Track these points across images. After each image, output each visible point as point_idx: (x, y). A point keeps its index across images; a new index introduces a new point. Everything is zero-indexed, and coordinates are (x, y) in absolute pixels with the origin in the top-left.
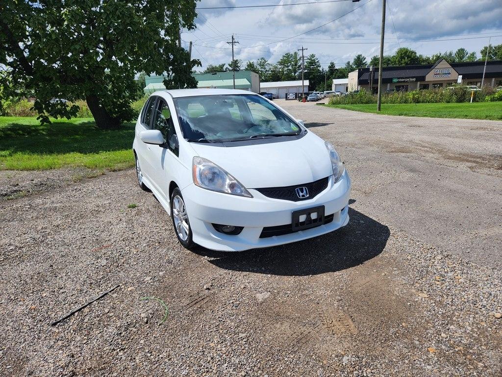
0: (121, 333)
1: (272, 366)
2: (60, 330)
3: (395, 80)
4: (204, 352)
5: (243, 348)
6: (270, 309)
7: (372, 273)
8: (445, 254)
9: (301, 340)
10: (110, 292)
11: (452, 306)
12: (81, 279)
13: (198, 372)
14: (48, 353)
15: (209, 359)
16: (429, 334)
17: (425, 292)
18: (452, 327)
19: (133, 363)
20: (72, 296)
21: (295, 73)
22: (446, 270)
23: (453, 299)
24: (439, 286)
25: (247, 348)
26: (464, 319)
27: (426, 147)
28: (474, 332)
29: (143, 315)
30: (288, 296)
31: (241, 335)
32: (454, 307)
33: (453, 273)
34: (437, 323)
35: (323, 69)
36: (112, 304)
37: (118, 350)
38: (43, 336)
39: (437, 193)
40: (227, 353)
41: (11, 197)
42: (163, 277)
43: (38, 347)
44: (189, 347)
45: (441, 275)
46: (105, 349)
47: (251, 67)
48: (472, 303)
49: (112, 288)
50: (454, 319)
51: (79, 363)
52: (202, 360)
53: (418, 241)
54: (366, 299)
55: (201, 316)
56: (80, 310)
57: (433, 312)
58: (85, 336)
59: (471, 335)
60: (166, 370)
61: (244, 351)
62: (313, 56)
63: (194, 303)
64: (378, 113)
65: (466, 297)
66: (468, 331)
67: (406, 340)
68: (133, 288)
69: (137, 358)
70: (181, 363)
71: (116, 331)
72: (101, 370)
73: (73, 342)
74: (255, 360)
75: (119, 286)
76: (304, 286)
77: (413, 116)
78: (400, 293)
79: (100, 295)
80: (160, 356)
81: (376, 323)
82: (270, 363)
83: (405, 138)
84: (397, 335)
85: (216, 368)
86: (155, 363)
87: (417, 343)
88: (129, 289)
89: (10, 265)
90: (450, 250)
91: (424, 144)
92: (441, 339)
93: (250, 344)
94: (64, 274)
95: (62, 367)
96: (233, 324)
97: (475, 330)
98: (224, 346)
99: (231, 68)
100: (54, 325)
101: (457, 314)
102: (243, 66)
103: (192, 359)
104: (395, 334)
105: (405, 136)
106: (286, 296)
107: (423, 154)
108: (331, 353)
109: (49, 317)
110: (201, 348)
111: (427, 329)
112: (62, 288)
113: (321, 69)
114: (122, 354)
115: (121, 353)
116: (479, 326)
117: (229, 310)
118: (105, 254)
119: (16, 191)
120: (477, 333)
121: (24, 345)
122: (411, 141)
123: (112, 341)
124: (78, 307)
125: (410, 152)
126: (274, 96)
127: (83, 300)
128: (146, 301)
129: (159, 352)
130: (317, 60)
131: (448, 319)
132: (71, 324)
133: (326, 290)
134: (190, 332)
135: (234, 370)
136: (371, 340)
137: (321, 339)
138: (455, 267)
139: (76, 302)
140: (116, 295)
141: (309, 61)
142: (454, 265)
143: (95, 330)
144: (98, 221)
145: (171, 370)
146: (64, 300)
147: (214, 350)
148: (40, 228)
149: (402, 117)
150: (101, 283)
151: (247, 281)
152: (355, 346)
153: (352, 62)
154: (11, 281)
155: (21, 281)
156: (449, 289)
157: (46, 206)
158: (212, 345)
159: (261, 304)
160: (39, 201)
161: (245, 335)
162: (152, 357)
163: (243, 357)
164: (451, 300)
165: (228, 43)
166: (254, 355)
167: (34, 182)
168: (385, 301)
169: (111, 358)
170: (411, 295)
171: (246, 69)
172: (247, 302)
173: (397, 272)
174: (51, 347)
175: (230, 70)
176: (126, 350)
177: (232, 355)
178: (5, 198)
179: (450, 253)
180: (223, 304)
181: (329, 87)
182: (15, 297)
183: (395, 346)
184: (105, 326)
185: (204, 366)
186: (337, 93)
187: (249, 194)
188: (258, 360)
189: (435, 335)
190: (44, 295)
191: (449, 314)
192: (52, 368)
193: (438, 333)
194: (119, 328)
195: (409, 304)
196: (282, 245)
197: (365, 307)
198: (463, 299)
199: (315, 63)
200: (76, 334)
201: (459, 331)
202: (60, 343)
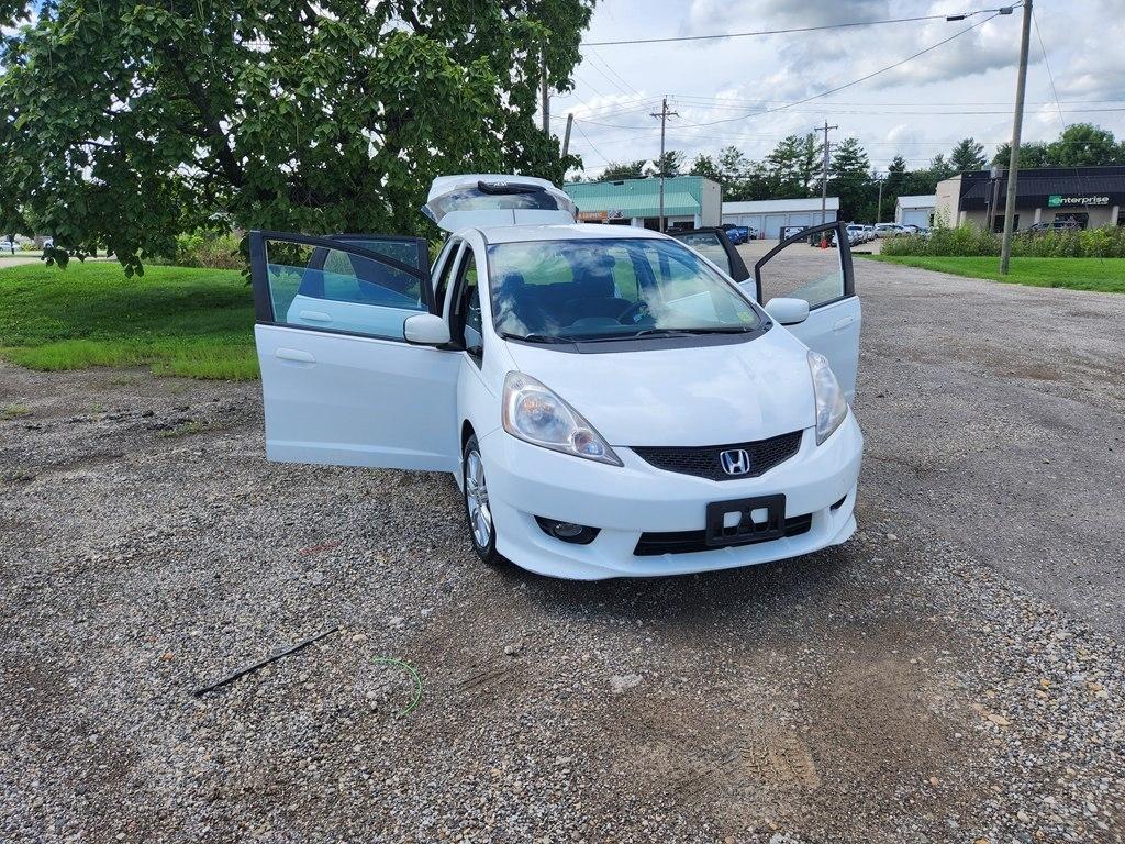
0: (320, 727)
1: (612, 832)
2: (209, 706)
3: (1056, 201)
4: (476, 784)
5: (558, 787)
6: (635, 711)
7: (888, 655)
8: (1078, 628)
9: (686, 787)
10: (317, 640)
11: (1063, 750)
12: (268, 609)
13: (455, 824)
14: (177, 749)
15: (483, 800)
16: (989, 810)
17: (1005, 713)
18: (1050, 800)
19: (333, 790)
20: (244, 641)
21: (807, 181)
22: (1069, 667)
23: (1069, 736)
24: (1042, 702)
25: (566, 789)
26: (1084, 785)
27: (1101, 367)
28: (1101, 818)
29: (371, 694)
30: (681, 688)
31: (561, 760)
32: (1067, 755)
33: (1084, 674)
34: (1015, 786)
35: (875, 174)
36: (315, 665)
37: (309, 759)
38: (175, 714)
39: (1097, 481)
40: (522, 794)
41: (170, 432)
42: (427, 621)
43: (160, 736)
44: (448, 772)
45: (1055, 678)
46: (284, 754)
47: (704, 168)
48: (1116, 750)
49: (322, 633)
50: (1060, 781)
51: (231, 775)
52: (468, 802)
53: (1019, 594)
54: (859, 714)
55: (486, 711)
56: (252, 671)
57: (1013, 760)
58: (252, 724)
59: (1094, 823)
60: (392, 812)
61: (559, 793)
62: (852, 142)
63: (478, 680)
64: (1000, 280)
65: (1103, 734)
66: (1087, 814)
67: (929, 816)
68: (363, 636)
69: (341, 780)
70: (425, 802)
71: (311, 720)
72: (268, 795)
73: (227, 733)
74: (579, 814)
75: (337, 629)
76: (722, 670)
77: (1088, 289)
78: (943, 708)
79: (297, 645)
80: (388, 782)
81: (869, 769)
82: (609, 825)
83: (1052, 342)
84: (912, 802)
85: (492, 821)
86: (374, 794)
87: (954, 824)
88: (355, 639)
89: (143, 569)
90: (1091, 621)
91: (1096, 360)
92: (1014, 822)
93: (574, 781)
94: (238, 596)
95: (197, 780)
96: (548, 733)
97: (1106, 813)
98: (519, 778)
99: (658, 171)
100: (199, 694)
101: (1069, 770)
102: (686, 166)
103: (449, 795)
104: (907, 800)
105: (1052, 337)
106: (678, 686)
107: (1088, 384)
108: (746, 823)
109: (194, 680)
110: (471, 777)
111: (986, 797)
112: (227, 624)
113: (869, 172)
114: (314, 767)
115: (312, 767)
116: (1117, 805)
117: (547, 703)
118: (323, 561)
119: (181, 421)
120: (1108, 822)
121: (137, 728)
122: (1066, 351)
123: (300, 741)
124: (251, 664)
125: (1056, 377)
126: (754, 233)
127: (263, 652)
128: (383, 667)
129: (386, 774)
130: (862, 153)
131: (1045, 780)
132: (231, 696)
133: (769, 684)
134: (457, 740)
135: (530, 830)
136: (845, 806)
137: (731, 790)
138: (1094, 661)
139: (248, 655)
140: (327, 647)
141: (843, 154)
142: (1094, 657)
143: (273, 713)
144: (323, 493)
145: (402, 813)
146: (227, 648)
147: (497, 785)
148: (212, 498)
149: (1058, 291)
150: (305, 619)
151: (597, 646)
152: (804, 815)
153: (948, 156)
154: (139, 601)
155: (157, 601)
156: (1065, 712)
157: (232, 455)
158: (495, 772)
159: (618, 699)
160: (221, 443)
161: (568, 759)
162: (371, 781)
163: (554, 806)
164: (1064, 737)
165: (655, 116)
166: (578, 806)
167: (219, 404)
168: (902, 723)
169: (292, 773)
170: (970, 717)
171: (693, 173)
172: (589, 690)
173: (947, 660)
174: (184, 739)
175: (656, 175)
176: (323, 762)
177: (532, 799)
178: (162, 433)
179: (1089, 627)
180: (538, 689)
181: (889, 215)
182: (139, 633)
183: (899, 826)
184: (294, 708)
185: (470, 815)
186: (908, 229)
187: (616, 456)
188: (585, 818)
189: (1003, 812)
190: (194, 633)
191: (1050, 770)
192: (180, 779)
193: (1012, 809)
194: (319, 716)
195: (957, 735)
196: (692, 576)
197: (850, 732)
198: (1094, 739)
199: (856, 159)
200: (237, 717)
201: (1065, 812)
202: (203, 732)
